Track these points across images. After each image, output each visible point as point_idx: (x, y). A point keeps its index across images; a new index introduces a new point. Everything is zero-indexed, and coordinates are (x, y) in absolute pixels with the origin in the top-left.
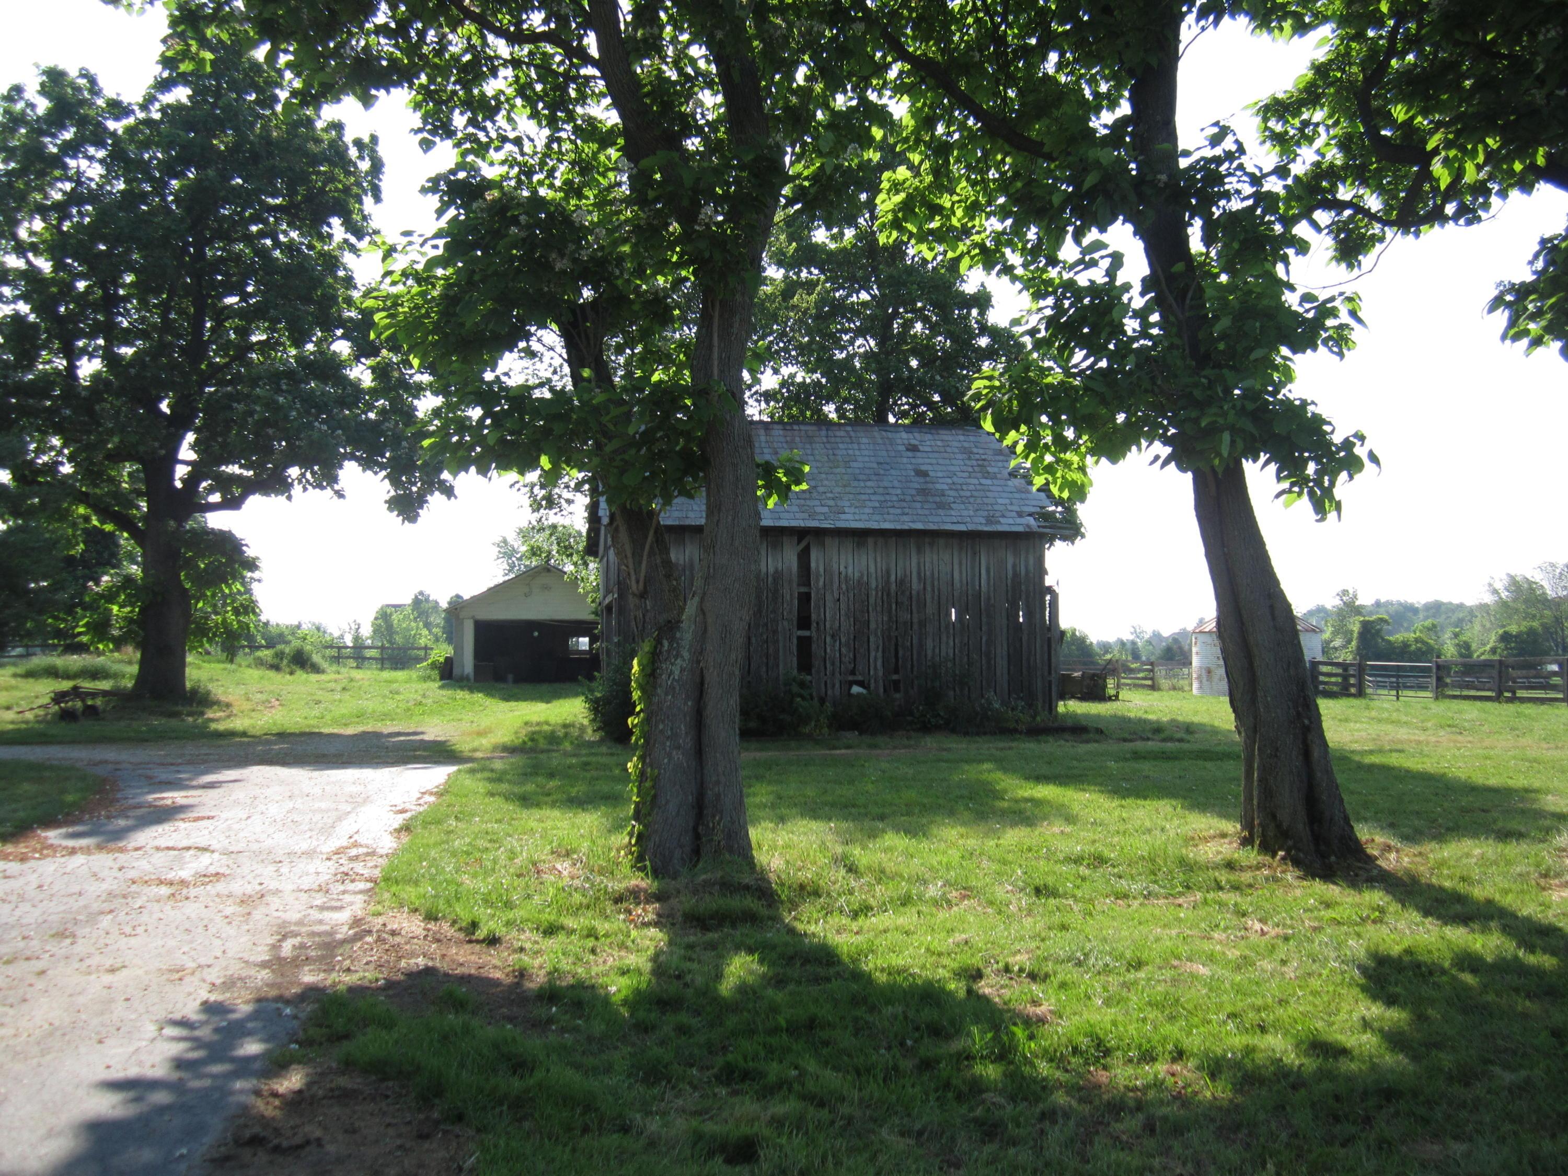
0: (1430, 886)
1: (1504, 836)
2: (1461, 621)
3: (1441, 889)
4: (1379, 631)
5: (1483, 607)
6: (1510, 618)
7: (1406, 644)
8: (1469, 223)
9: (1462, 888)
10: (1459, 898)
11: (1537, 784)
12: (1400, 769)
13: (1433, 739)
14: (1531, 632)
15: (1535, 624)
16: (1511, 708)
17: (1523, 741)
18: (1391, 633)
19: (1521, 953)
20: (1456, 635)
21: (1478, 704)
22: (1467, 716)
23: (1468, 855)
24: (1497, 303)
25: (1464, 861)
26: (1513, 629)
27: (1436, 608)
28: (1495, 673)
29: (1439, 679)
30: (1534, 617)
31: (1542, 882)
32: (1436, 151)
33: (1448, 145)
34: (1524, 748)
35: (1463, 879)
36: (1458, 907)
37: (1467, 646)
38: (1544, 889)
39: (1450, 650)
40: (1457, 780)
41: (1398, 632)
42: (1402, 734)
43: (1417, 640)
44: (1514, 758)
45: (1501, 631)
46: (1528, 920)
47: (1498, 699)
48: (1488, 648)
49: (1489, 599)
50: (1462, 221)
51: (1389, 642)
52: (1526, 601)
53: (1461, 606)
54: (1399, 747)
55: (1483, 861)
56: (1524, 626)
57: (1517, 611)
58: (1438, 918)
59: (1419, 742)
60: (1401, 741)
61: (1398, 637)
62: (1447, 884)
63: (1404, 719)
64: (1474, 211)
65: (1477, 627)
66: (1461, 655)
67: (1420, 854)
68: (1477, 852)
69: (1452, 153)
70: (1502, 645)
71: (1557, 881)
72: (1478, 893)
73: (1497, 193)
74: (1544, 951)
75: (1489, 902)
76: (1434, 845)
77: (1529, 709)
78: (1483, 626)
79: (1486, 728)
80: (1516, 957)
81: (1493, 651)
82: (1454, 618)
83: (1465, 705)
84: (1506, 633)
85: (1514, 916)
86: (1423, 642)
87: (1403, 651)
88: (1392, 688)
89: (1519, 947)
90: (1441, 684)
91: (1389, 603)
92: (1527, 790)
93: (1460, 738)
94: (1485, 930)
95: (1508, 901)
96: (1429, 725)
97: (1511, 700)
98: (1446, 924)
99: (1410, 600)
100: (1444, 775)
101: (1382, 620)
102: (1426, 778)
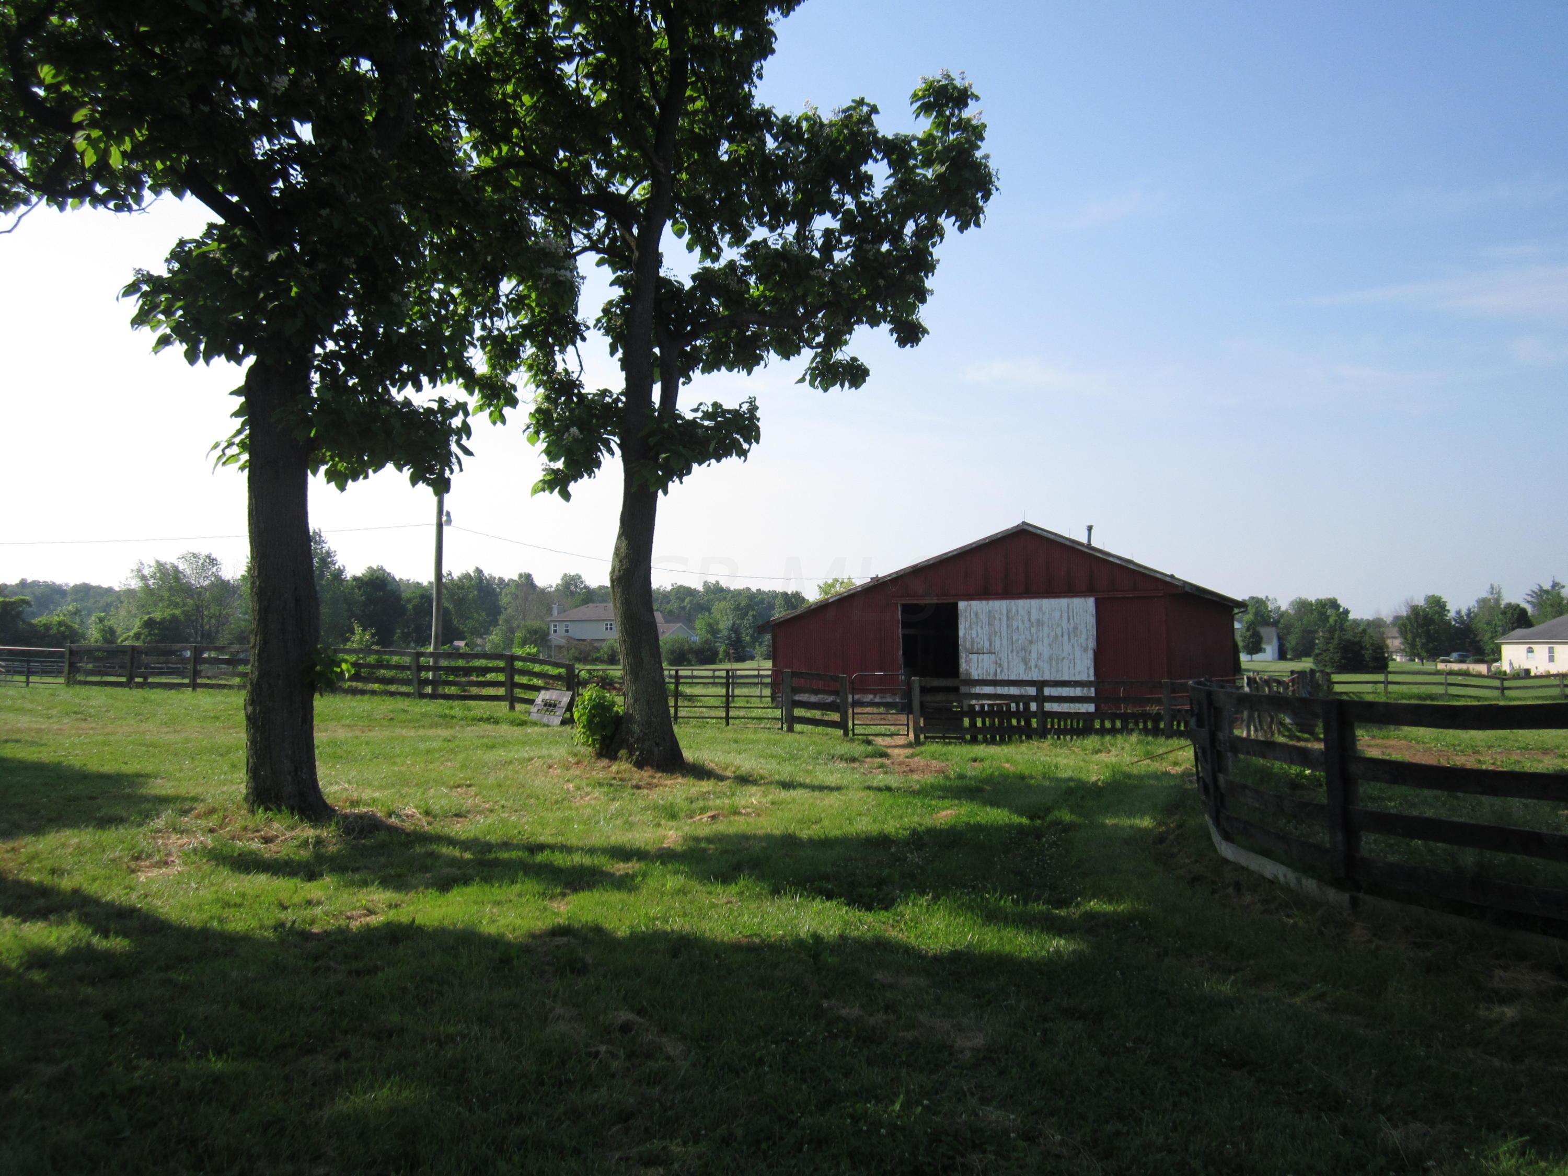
0: (17, 882)
1: (104, 822)
2: (109, 605)
3: (28, 884)
4: (20, 613)
5: (130, 593)
6: (156, 605)
7: (47, 627)
8: (118, 209)
9: (48, 880)
10: (44, 891)
11: (150, 769)
12: (12, 760)
13: (56, 727)
14: (174, 618)
15: (177, 612)
16: (139, 693)
17: (145, 726)
18: (34, 615)
19: (95, 940)
20: (101, 620)
21: (109, 690)
22: (93, 703)
23: (64, 845)
24: (131, 290)
25: (58, 852)
26: (157, 616)
27: (85, 592)
28: (127, 659)
29: (72, 665)
30: (176, 605)
31: (133, 865)
32: (79, 126)
33: (93, 123)
34: (144, 732)
35: (53, 872)
36: (42, 902)
37: (112, 631)
38: (133, 871)
39: (93, 635)
40: (70, 768)
41: (41, 614)
42: (24, 722)
43: (60, 624)
44: (133, 743)
45: (146, 617)
46: (110, 904)
47: (128, 684)
48: (131, 634)
49: (135, 584)
50: (111, 205)
51: (31, 624)
52: (170, 589)
53: (110, 590)
54: (18, 736)
55: (80, 850)
56: (167, 613)
57: (162, 599)
58: (18, 916)
59: (39, 731)
60: (19, 731)
61: (40, 620)
62: (35, 878)
63: (29, 706)
64: (124, 199)
65: (123, 613)
66: (105, 639)
67: (13, 849)
68: (75, 841)
69: (96, 133)
70: (146, 631)
71: (147, 863)
72: (66, 883)
73: (150, 188)
74: (117, 934)
75: (76, 891)
76: (30, 839)
77: (156, 695)
78: (129, 612)
79: (111, 714)
80: (89, 944)
81: (137, 636)
82: (102, 602)
83: (95, 691)
84: (150, 619)
85: (97, 902)
86: (67, 627)
87: (42, 635)
88: (21, 673)
89: (95, 933)
90: (73, 669)
91: (35, 584)
92: (138, 775)
93: (83, 725)
94: (62, 922)
95: (93, 889)
96: (55, 712)
97: (140, 686)
98: (24, 921)
99: (58, 581)
100: (59, 763)
101: (24, 601)
102: (38, 768)
